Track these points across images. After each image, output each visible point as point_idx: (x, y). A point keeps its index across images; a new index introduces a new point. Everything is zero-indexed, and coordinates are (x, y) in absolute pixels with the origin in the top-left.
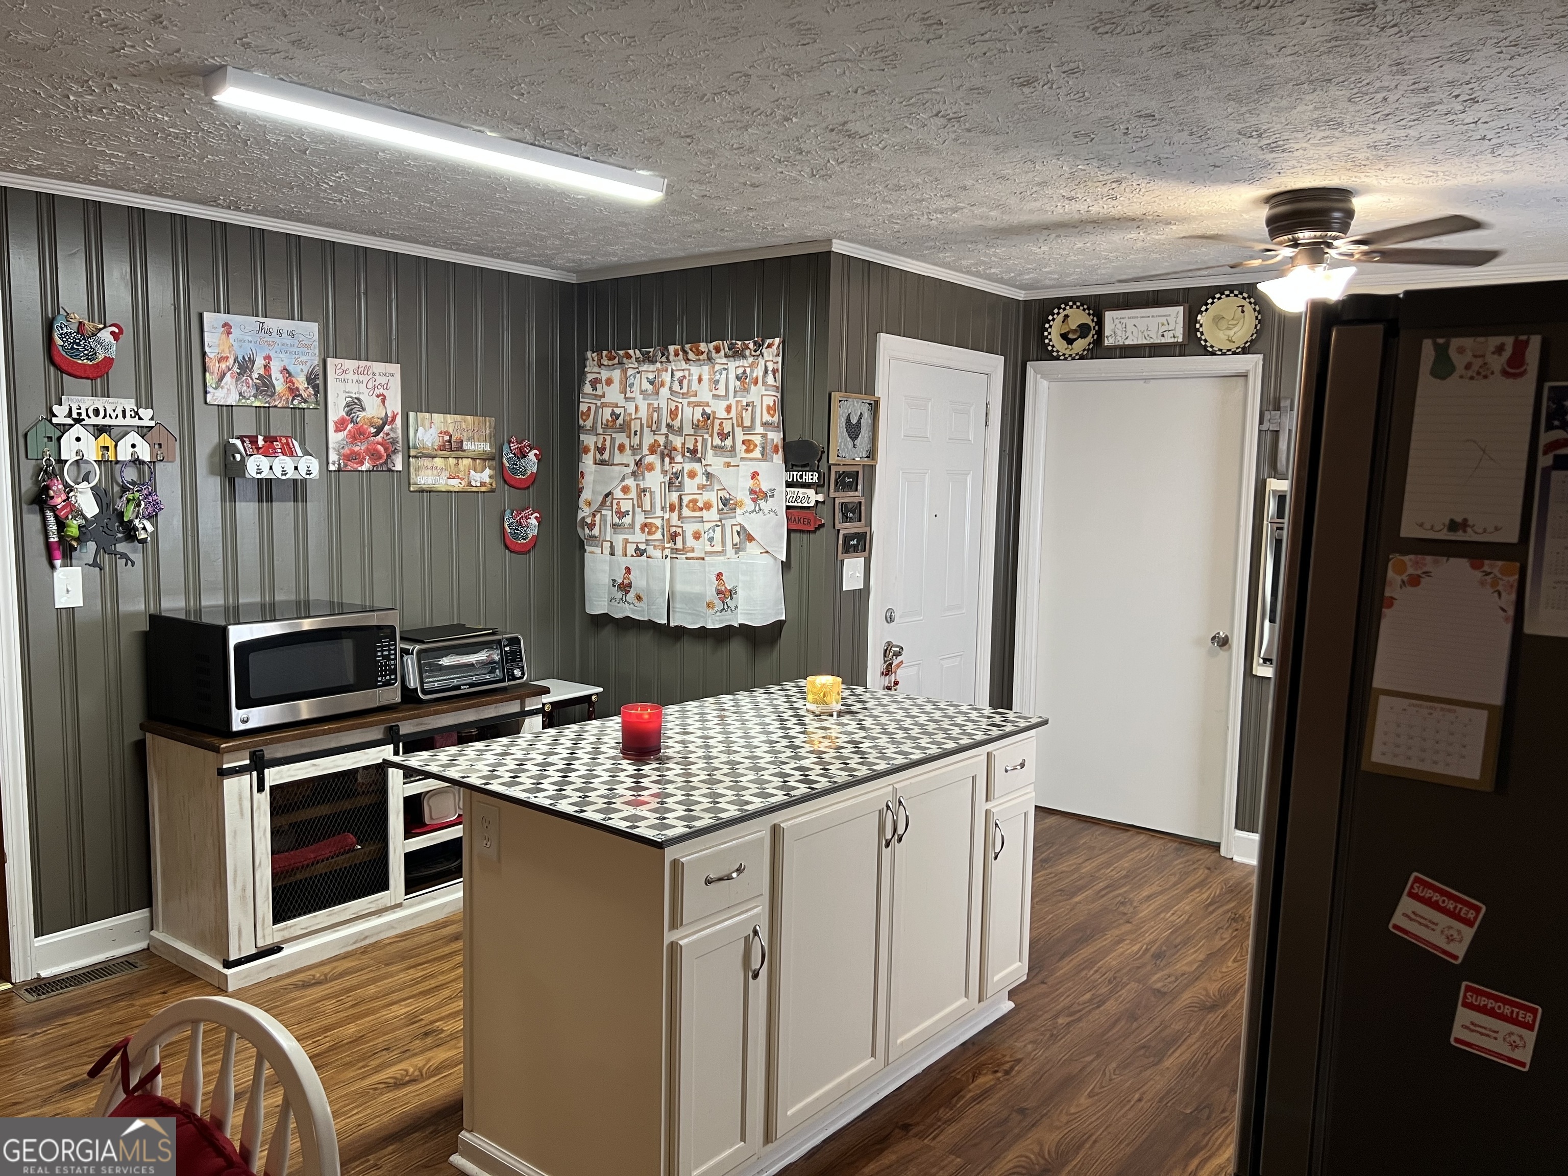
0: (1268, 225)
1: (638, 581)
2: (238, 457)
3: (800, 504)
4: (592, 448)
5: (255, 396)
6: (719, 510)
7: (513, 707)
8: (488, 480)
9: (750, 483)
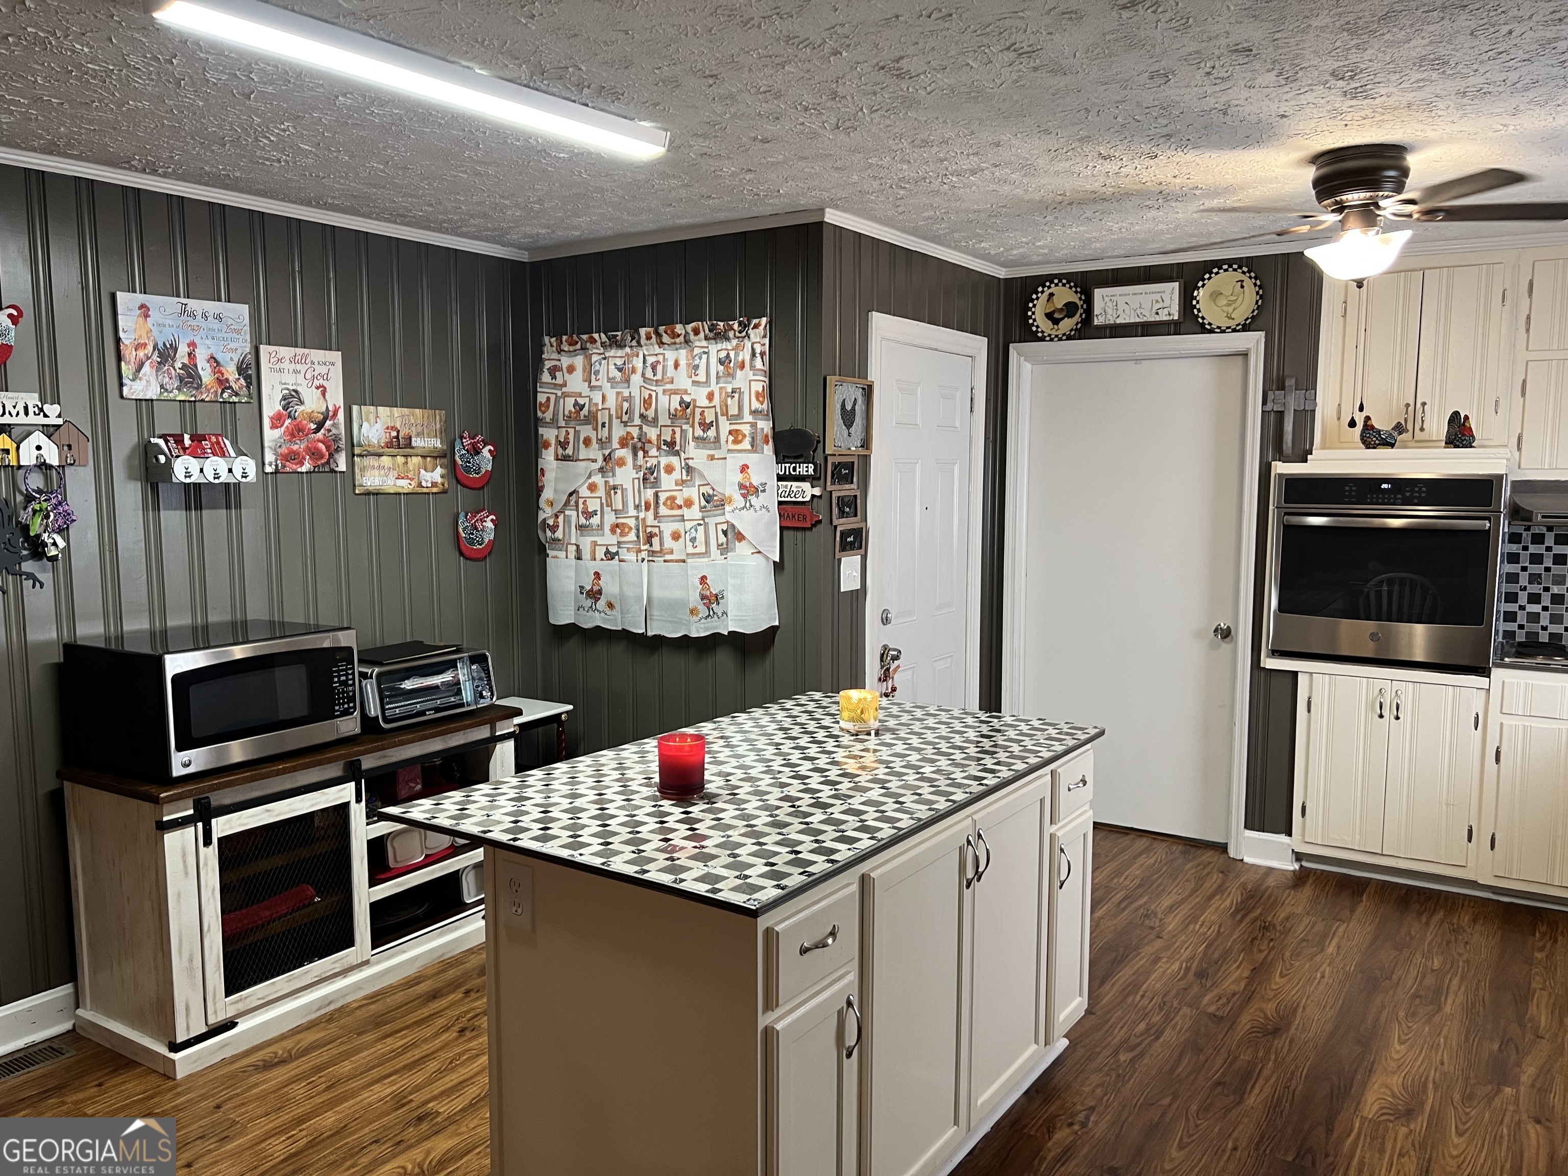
0: (1314, 188)
1: (610, 587)
2: (162, 459)
3: (793, 499)
4: (553, 442)
5: (179, 389)
6: (701, 508)
7: (483, 733)
8: (439, 480)
9: (739, 477)
